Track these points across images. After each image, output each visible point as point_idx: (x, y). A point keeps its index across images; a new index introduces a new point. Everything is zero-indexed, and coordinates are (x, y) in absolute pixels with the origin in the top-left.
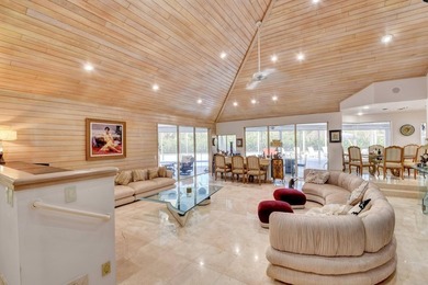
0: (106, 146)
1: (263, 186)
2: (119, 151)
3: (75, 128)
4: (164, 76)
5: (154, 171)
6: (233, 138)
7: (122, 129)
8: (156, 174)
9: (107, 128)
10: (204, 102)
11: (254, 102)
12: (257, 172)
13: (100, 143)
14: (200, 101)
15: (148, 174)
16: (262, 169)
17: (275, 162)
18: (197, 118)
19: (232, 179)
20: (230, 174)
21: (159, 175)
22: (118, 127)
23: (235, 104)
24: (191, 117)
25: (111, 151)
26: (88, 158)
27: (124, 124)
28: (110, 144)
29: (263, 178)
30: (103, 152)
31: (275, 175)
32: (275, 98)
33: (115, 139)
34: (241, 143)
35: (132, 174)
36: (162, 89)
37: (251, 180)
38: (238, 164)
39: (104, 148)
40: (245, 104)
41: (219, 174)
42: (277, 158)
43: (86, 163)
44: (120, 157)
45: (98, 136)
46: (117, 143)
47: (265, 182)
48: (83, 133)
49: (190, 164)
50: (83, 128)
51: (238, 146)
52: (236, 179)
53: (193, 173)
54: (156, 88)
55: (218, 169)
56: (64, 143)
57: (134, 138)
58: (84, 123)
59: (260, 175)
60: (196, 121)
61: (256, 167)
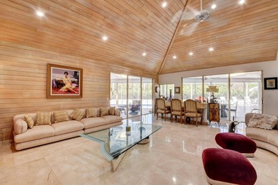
0: (65, 87)
1: (199, 127)
2: (76, 92)
3: (37, 71)
4: (111, 26)
5: (105, 110)
6: (172, 87)
7: (79, 74)
8: (107, 112)
9: (66, 73)
10: (148, 55)
11: (191, 54)
12: (195, 115)
13: (59, 84)
14: (144, 54)
15: (100, 112)
16: (199, 112)
17: (211, 105)
18: (143, 70)
19: (171, 119)
20: (169, 115)
21: (109, 114)
22: (76, 73)
23: (175, 57)
24: (138, 68)
25: (69, 91)
26: (48, 96)
27: (82, 70)
28: (68, 86)
29: (199, 120)
30: (61, 93)
31: (211, 117)
32: (211, 49)
33: (73, 82)
34: (179, 90)
35: (86, 112)
36: (111, 40)
37: (188, 121)
38: (176, 107)
39: (63, 89)
40: (183, 56)
41: (160, 115)
42: (213, 102)
43: (46, 100)
44: (77, 97)
45: (58, 79)
46: (74, 85)
47: (201, 123)
48: (45, 76)
49: (138, 106)
50: (45, 72)
51: (176, 92)
52: (175, 120)
53: (139, 114)
54: (105, 38)
55: (159, 111)
56: (27, 83)
57: (89, 82)
58: (45, 67)
59: (197, 117)
60: (142, 72)
61: (193, 109)
